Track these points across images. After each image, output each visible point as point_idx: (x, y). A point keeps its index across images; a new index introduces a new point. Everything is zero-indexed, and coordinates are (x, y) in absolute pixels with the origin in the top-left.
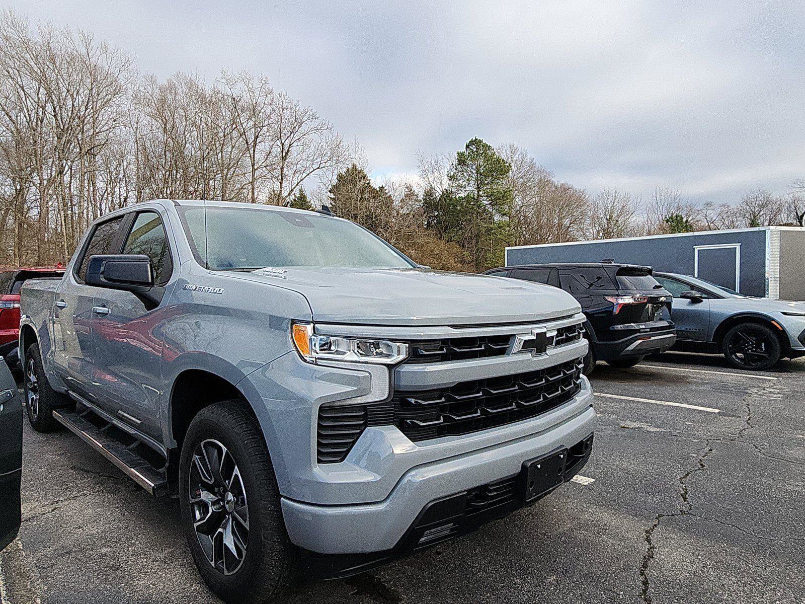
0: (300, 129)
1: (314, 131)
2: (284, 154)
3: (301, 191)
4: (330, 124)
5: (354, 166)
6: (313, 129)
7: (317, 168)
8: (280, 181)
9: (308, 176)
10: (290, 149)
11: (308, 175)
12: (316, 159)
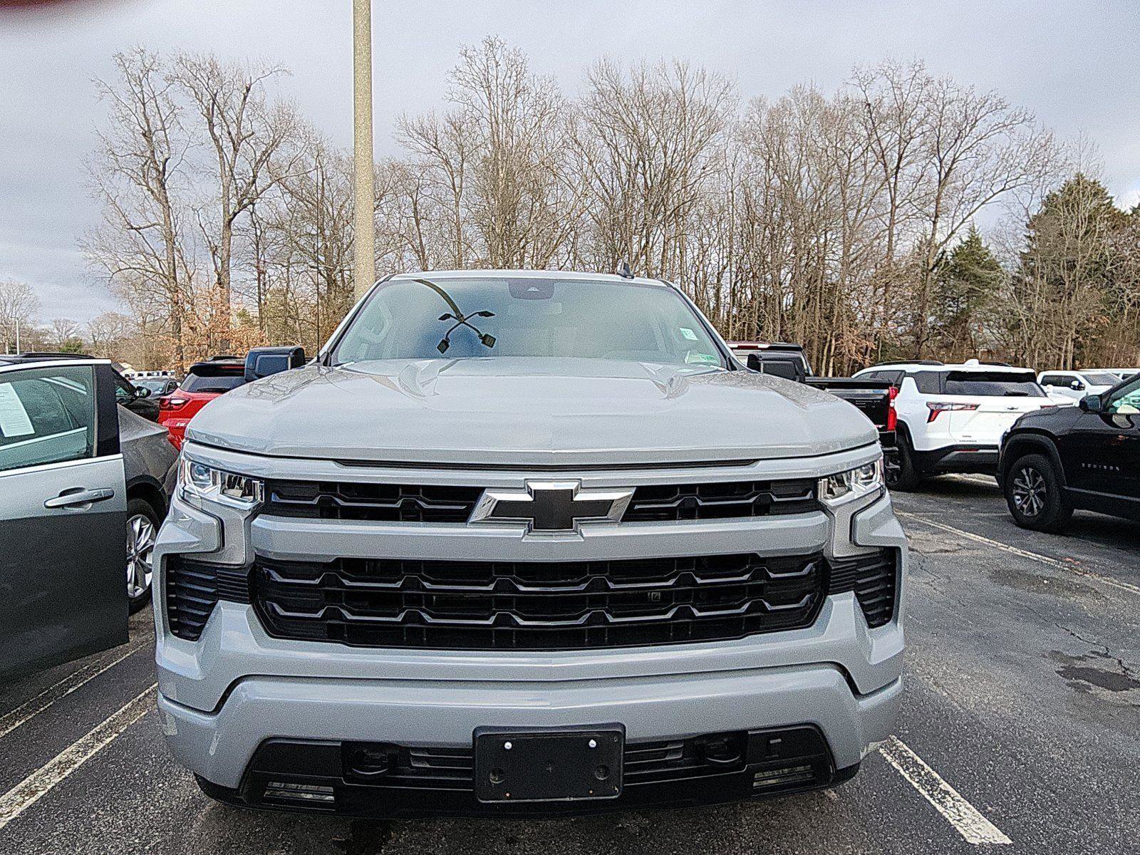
0: (974, 130)
1: (998, 131)
2: (943, 176)
3: (972, 230)
4: (1030, 113)
5: (1079, 177)
6: (996, 127)
7: (1000, 191)
8: (933, 219)
9: (983, 206)
10: (954, 166)
11: (983, 203)
12: (1000, 176)
